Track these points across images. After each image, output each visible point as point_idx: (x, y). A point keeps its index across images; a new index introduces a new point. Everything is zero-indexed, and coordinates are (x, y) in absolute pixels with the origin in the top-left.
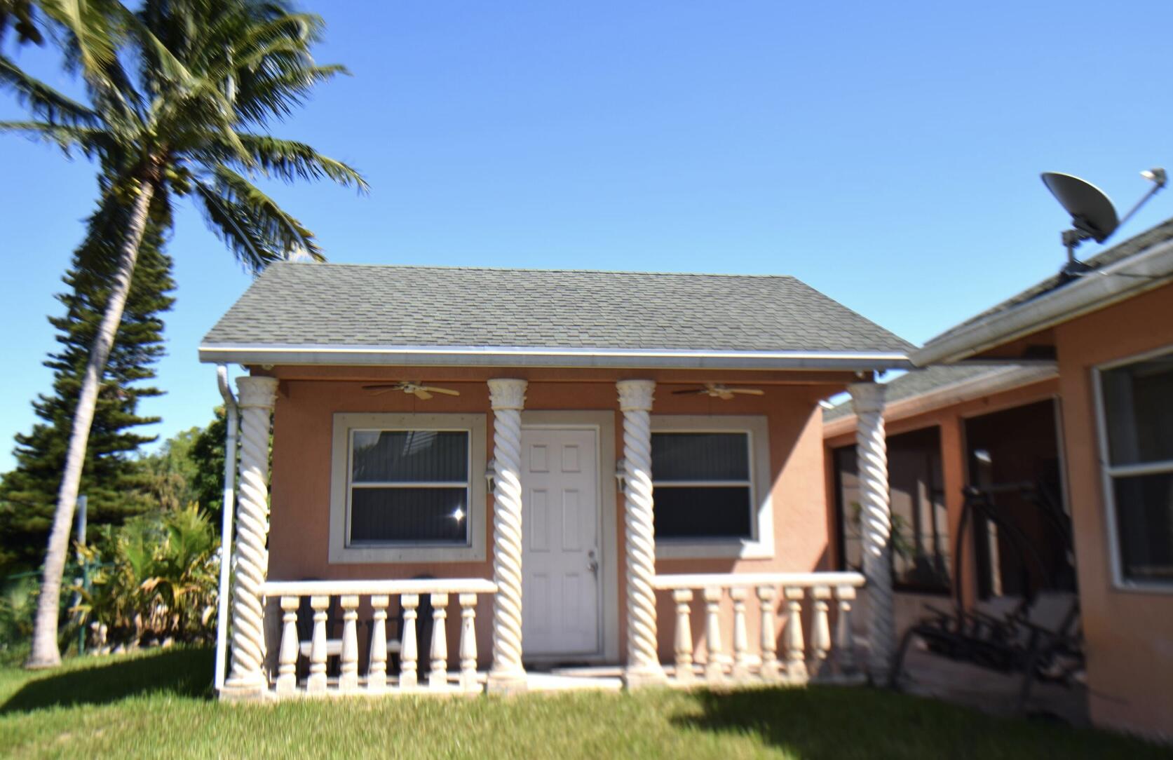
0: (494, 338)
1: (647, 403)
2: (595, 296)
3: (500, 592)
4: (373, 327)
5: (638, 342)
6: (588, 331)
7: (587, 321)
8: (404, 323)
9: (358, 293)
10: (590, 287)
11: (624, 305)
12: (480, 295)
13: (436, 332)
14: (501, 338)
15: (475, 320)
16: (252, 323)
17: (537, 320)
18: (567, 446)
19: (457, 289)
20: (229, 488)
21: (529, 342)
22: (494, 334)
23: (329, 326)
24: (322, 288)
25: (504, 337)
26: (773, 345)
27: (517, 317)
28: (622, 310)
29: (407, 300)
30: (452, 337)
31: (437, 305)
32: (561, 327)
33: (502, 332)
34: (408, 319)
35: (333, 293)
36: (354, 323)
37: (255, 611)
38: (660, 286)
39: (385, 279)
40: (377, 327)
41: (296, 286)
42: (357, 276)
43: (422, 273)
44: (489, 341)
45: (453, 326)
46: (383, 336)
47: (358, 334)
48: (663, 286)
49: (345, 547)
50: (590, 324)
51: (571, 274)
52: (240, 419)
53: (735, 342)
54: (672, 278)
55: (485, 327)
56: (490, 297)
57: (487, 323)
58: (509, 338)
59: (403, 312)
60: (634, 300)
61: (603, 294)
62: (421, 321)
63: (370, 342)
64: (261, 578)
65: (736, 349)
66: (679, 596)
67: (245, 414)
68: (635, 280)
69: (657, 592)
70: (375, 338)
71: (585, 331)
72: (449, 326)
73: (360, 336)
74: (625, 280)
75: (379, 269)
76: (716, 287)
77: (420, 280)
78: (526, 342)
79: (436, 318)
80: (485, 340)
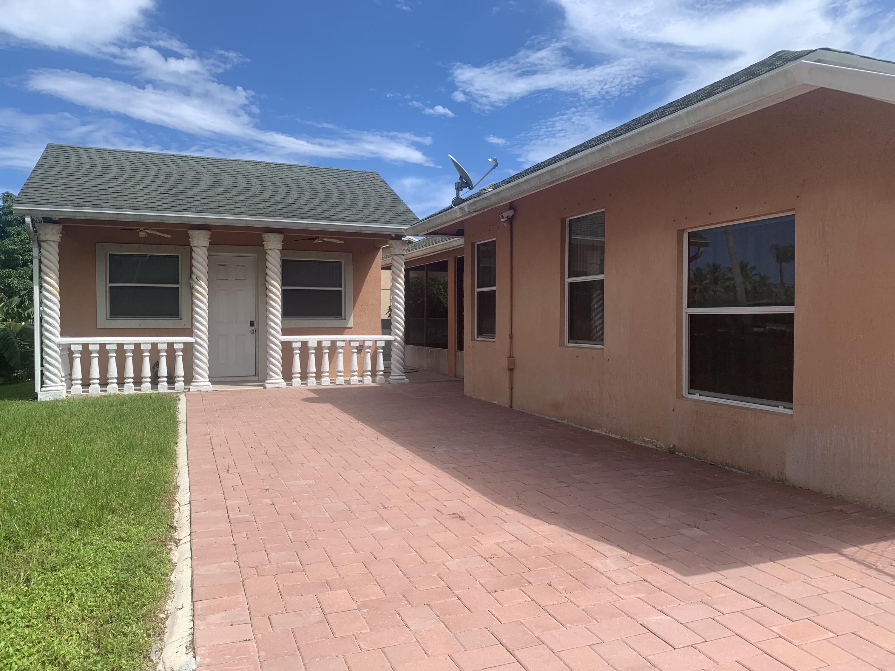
0: (191, 206)
1: (279, 246)
2: (256, 180)
3: (197, 343)
4: (119, 197)
5: (273, 213)
6: (246, 204)
7: (247, 197)
8: (137, 195)
9: (108, 172)
10: (253, 173)
11: (271, 187)
12: (185, 176)
13: (158, 202)
14: (195, 207)
15: (181, 194)
16: (43, 191)
17: (218, 196)
18: (238, 266)
19: (171, 171)
20: (36, 285)
21: (211, 210)
22: (192, 204)
23: (92, 195)
24: (84, 166)
25: (197, 207)
26: (346, 218)
27: (206, 193)
28: (270, 191)
29: (140, 178)
30: (166, 205)
31: (158, 182)
32: (231, 201)
33: (195, 203)
34: (140, 192)
35: (92, 171)
36: (107, 193)
37: (56, 352)
38: (296, 174)
39: (126, 161)
40: (121, 197)
41: (67, 164)
42: (107, 158)
43: (149, 158)
44: (188, 209)
45: (167, 197)
46: (126, 203)
47: (111, 201)
48: (298, 175)
49: (107, 319)
50: (248, 200)
51: (244, 163)
52: (40, 247)
53: (328, 215)
54: (306, 169)
55: (187, 199)
56: (192, 178)
57: (188, 196)
58: (200, 207)
59: (137, 187)
60: (278, 184)
61: (260, 179)
62: (149, 194)
63: (118, 207)
64: (57, 333)
65: (327, 219)
66: (294, 345)
67: (43, 244)
68: (282, 170)
69: (283, 343)
70: (121, 205)
71: (244, 204)
72: (165, 198)
73: (112, 203)
74: (276, 169)
75: (120, 154)
76: (329, 177)
77: (148, 163)
78: (209, 210)
79: (158, 192)
80: (185, 208)
